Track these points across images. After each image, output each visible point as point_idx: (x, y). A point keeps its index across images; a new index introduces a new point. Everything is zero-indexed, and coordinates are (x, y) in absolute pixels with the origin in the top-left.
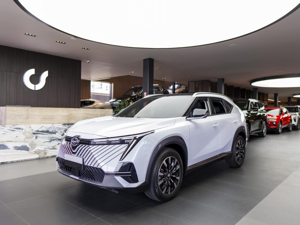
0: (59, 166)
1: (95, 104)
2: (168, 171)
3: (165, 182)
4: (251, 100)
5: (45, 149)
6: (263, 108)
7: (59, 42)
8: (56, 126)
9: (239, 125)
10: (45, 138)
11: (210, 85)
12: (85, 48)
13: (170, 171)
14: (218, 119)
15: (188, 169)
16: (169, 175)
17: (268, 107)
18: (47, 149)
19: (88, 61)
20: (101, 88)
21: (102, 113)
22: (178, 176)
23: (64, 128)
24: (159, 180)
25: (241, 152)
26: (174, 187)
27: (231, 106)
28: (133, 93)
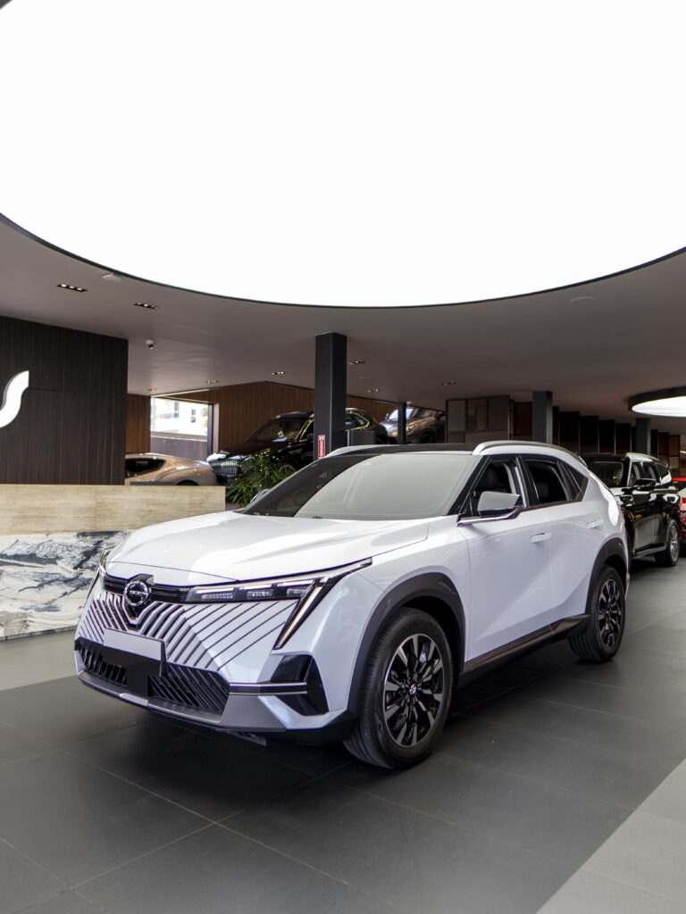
0: (83, 665)
1: (165, 469)
2: (411, 676)
3: (401, 710)
4: (634, 457)
5: (23, 611)
6: (667, 479)
7: (68, 287)
8: (58, 538)
9: (607, 535)
10: (26, 575)
11: (511, 410)
12: (142, 305)
13: (416, 676)
14: (547, 520)
15: (465, 670)
16: (413, 690)
17: (682, 477)
18: (29, 611)
19: (149, 342)
20: (176, 415)
21: (194, 498)
22: (439, 691)
23: (82, 544)
24: (386, 705)
25: (614, 616)
26: (429, 726)
27: (582, 480)
28: (281, 432)
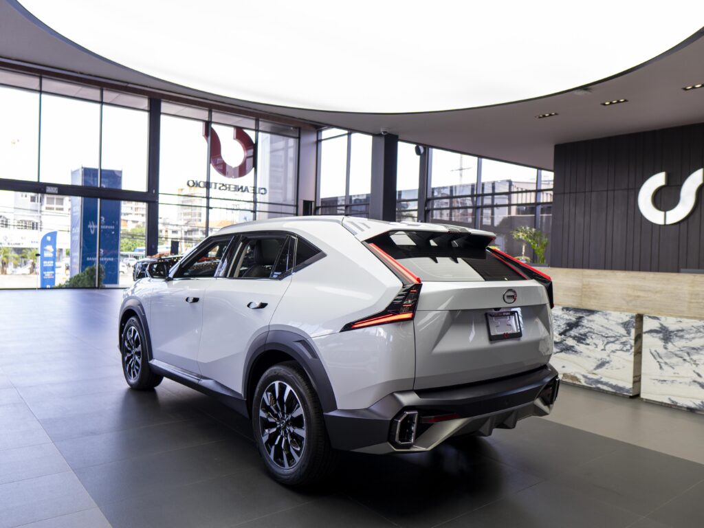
23: (566, 317)
